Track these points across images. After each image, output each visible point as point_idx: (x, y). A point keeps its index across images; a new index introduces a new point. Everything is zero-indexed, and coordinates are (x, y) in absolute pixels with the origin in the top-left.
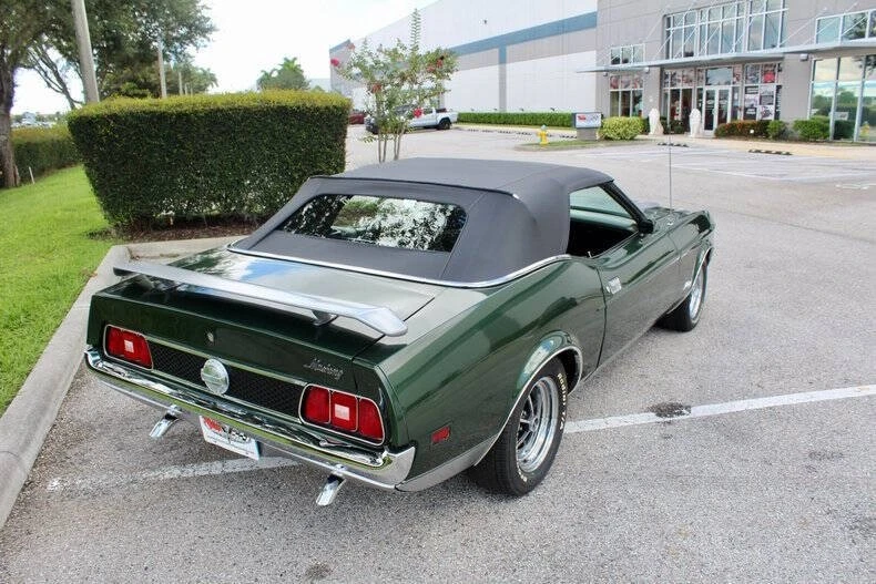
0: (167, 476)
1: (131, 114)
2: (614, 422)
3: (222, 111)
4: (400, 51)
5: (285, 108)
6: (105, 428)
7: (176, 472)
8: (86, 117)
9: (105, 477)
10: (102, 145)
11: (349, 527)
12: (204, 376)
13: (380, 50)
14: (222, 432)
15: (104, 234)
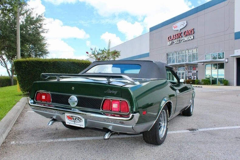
0: (49, 141)
1: (32, 61)
2: (178, 132)
3: (57, 62)
4: (105, 51)
5: (74, 62)
6: (27, 132)
7: (52, 140)
8: (20, 61)
9: (29, 141)
10: (23, 69)
11: (109, 152)
12: (69, 101)
13: (99, 50)
14: (73, 120)
15: (20, 95)
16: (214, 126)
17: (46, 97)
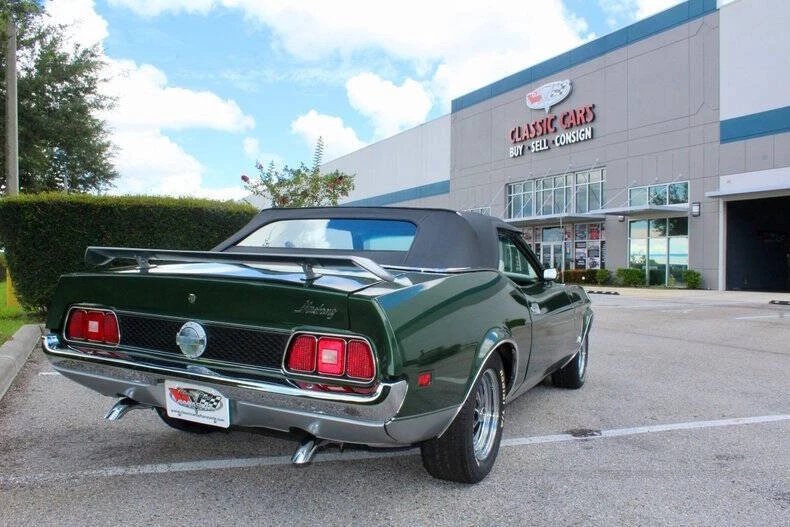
0: (110, 473)
2: (537, 440)
3: (144, 207)
4: (303, 172)
6: (36, 442)
7: (120, 471)
9: (41, 475)
10: (27, 229)
11: (311, 507)
12: (180, 340)
13: (286, 170)
14: (190, 403)
15: (16, 317)
16: (650, 421)
17: (101, 326)
